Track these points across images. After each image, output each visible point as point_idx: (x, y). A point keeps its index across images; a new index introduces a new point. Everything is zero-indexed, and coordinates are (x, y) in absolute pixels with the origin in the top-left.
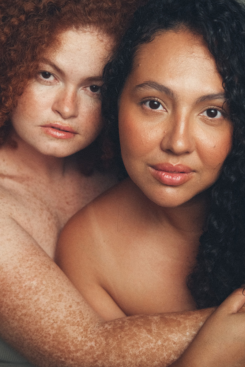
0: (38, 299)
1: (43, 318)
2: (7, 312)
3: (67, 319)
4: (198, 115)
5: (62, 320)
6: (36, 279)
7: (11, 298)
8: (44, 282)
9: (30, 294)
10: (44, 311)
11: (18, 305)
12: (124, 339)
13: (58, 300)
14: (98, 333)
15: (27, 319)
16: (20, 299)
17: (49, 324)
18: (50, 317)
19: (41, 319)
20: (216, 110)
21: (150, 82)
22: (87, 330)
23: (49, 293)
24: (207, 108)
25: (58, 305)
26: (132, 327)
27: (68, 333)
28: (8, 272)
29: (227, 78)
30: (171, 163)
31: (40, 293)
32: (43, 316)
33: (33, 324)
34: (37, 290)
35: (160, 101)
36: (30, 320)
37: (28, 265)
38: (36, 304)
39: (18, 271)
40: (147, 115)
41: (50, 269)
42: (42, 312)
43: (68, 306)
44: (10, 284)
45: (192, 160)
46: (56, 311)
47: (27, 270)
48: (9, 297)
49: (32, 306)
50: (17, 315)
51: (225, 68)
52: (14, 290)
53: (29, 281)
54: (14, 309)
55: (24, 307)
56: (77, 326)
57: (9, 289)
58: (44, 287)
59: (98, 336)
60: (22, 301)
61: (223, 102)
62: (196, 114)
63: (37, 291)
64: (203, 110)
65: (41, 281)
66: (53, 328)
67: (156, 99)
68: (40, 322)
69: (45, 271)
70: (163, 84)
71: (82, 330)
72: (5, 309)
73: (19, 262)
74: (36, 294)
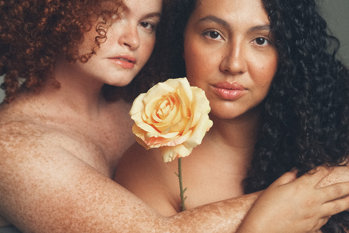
0: (104, 208)
1: (114, 222)
2: (78, 226)
3: (135, 218)
4: (250, 43)
5: (131, 220)
6: (97, 191)
7: (79, 213)
8: (105, 193)
9: (96, 206)
10: (113, 216)
11: (87, 217)
12: (198, 223)
13: (122, 205)
14: (170, 223)
15: (98, 227)
16: (88, 212)
17: (121, 226)
18: (120, 220)
19: (111, 223)
20: (264, 39)
21: (210, 16)
22: (158, 223)
23: (113, 201)
24: (256, 37)
25: (123, 208)
26: (202, 213)
27: (141, 229)
28: (71, 191)
29: (271, 12)
30: (229, 81)
31: (104, 203)
32: (112, 221)
33: (105, 230)
34: (101, 200)
35: (219, 32)
36: (102, 228)
37: (87, 182)
38: (104, 212)
39: (79, 188)
40: (208, 43)
41: (107, 182)
42: (111, 218)
43: (132, 208)
44: (75, 200)
45: (245, 80)
46: (123, 214)
47: (88, 186)
48: (77, 213)
49: (100, 215)
50: (88, 227)
51: (270, 5)
52: (80, 206)
53: (92, 194)
54: (84, 222)
55: (93, 218)
56: (147, 221)
57: (75, 205)
58: (106, 197)
59: (171, 226)
60: (90, 213)
61: (268, 32)
62: (248, 42)
63: (101, 202)
64: (253, 39)
65: (102, 192)
66: (125, 228)
67: (216, 30)
68: (112, 227)
69: (103, 184)
70: (221, 18)
71: (153, 224)
72: (75, 225)
73: (79, 180)
74: (102, 204)
